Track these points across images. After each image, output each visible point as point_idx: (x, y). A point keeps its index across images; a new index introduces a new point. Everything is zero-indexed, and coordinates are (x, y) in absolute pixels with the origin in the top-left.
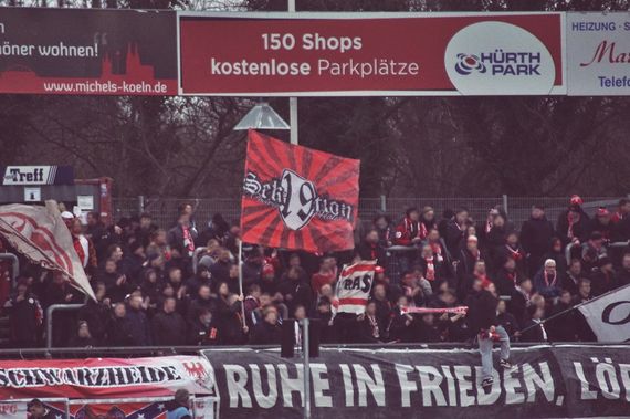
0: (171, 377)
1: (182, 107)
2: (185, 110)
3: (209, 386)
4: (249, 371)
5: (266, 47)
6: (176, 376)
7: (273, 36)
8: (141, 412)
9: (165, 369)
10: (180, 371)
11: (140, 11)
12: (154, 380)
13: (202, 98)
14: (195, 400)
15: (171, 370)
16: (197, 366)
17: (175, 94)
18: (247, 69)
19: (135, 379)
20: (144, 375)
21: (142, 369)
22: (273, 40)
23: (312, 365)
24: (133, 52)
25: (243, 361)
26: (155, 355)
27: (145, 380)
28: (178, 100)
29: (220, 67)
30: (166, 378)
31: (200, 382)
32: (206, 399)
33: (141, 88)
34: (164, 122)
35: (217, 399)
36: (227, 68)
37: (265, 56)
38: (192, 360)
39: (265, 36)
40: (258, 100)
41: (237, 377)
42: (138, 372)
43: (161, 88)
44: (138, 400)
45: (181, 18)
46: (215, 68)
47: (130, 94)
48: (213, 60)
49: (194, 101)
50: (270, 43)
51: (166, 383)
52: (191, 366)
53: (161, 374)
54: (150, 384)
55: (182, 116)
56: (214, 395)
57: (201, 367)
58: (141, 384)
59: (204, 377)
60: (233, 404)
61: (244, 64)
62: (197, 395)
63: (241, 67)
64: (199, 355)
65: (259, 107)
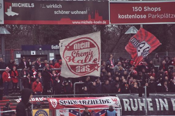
0: (108, 102)
1: (110, 28)
2: (111, 28)
3: (119, 105)
4: (130, 101)
5: (134, 11)
6: (109, 102)
7: (136, 7)
8: (100, 112)
9: (106, 100)
10: (110, 101)
11: (99, 1)
12: (104, 103)
13: (116, 25)
14: (115, 109)
15: (108, 100)
16: (115, 99)
17: (108, 24)
18: (129, 17)
19: (98, 103)
20: (101, 102)
21: (100, 100)
22: (136, 9)
23: (147, 99)
24: (97, 13)
25: (128, 98)
26: (104, 96)
27: (101, 103)
28: (109, 26)
29: (121, 16)
30: (107, 103)
31: (116, 104)
32: (118, 108)
33: (99, 22)
34: (105, 32)
35: (121, 108)
36: (123, 17)
37: (133, 13)
38: (114, 98)
39: (133, 8)
40: (131, 25)
41: (126, 102)
42: (99, 101)
43: (104, 22)
44: (99, 109)
45: (110, 3)
46: (119, 17)
47: (96, 24)
48: (119, 14)
49: (114, 26)
50: (135, 9)
51: (107, 104)
52: (113, 99)
53: (105, 102)
54: (103, 104)
55: (110, 30)
56: (120, 107)
57: (116, 100)
58: (100, 104)
59: (117, 102)
60: (126, 110)
61: (128, 15)
62: (115, 107)
63: (127, 16)
64: (116, 96)
65: (132, 27)
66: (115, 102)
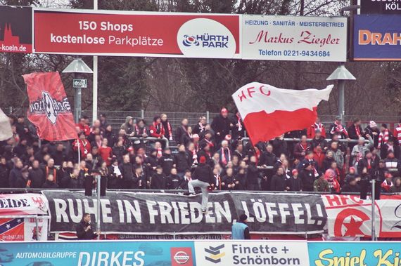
0: (25, 205)
1: (34, 59)
2: (36, 61)
3: (46, 210)
4: (67, 203)
5: (81, 28)
6: (27, 205)
7: (85, 22)
8: (8, 224)
9: (22, 200)
10: (29, 202)
11: (12, 7)
12: (15, 206)
13: (45, 55)
14: (38, 217)
15: (25, 201)
16: (39, 199)
17: (31, 52)
18: (70, 39)
19: (5, 206)
20: (10, 203)
21: (9, 200)
22: (85, 25)
23: (101, 200)
24: (8, 29)
25: (64, 197)
27: (11, 206)
28: (32, 56)
29: (55, 38)
30: (22, 205)
31: (40, 208)
32: (43, 217)
33: (12, 48)
34: (24, 67)
35: (50, 217)
36: (59, 39)
37: (80, 33)
38: (36, 196)
39: (80, 22)
40: (76, 56)
41: (61, 206)
42: (7, 202)
43: (23, 49)
44: (7, 217)
45: (35, 11)
46: (52, 39)
47: (6, 52)
48: (52, 34)
49: (41, 56)
50: (83, 26)
51: (21, 208)
52: (36, 199)
53: (19, 203)
54: (14, 209)
55: (34, 64)
56: (48, 215)
57: (41, 200)
58: (8, 208)
59: (43, 205)
60: (59, 220)
61: (69, 37)
62: (39, 215)
63: (67, 39)
64: (41, 193)
65: (76, 61)
66: (38, 205)
